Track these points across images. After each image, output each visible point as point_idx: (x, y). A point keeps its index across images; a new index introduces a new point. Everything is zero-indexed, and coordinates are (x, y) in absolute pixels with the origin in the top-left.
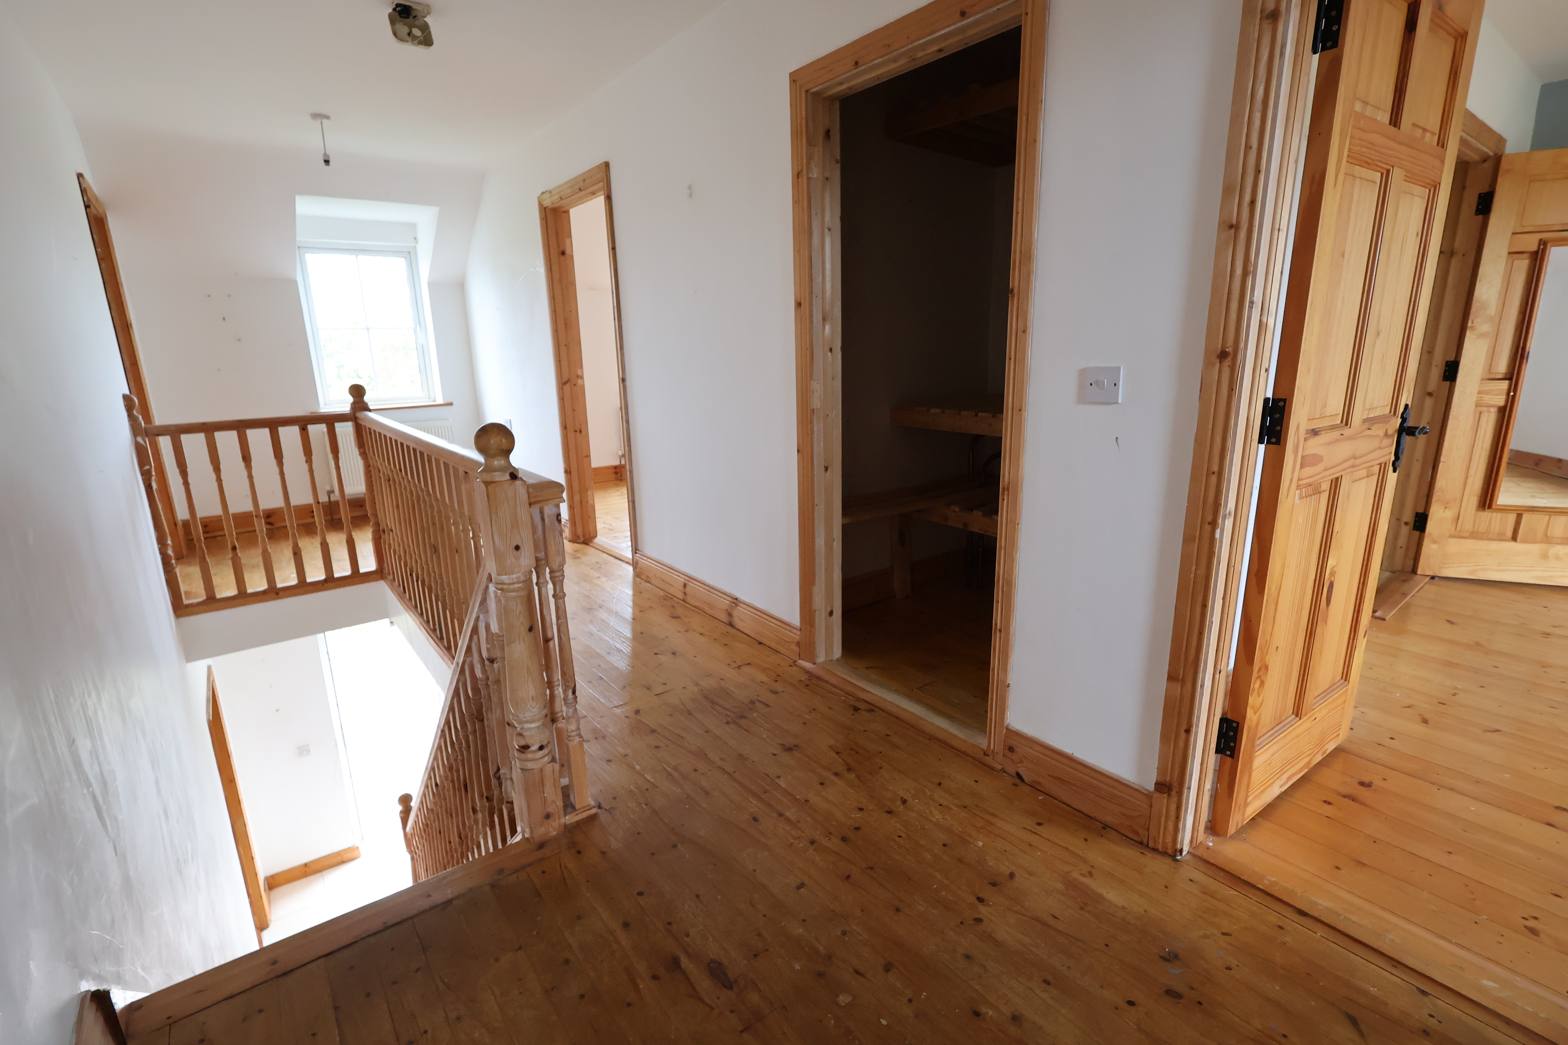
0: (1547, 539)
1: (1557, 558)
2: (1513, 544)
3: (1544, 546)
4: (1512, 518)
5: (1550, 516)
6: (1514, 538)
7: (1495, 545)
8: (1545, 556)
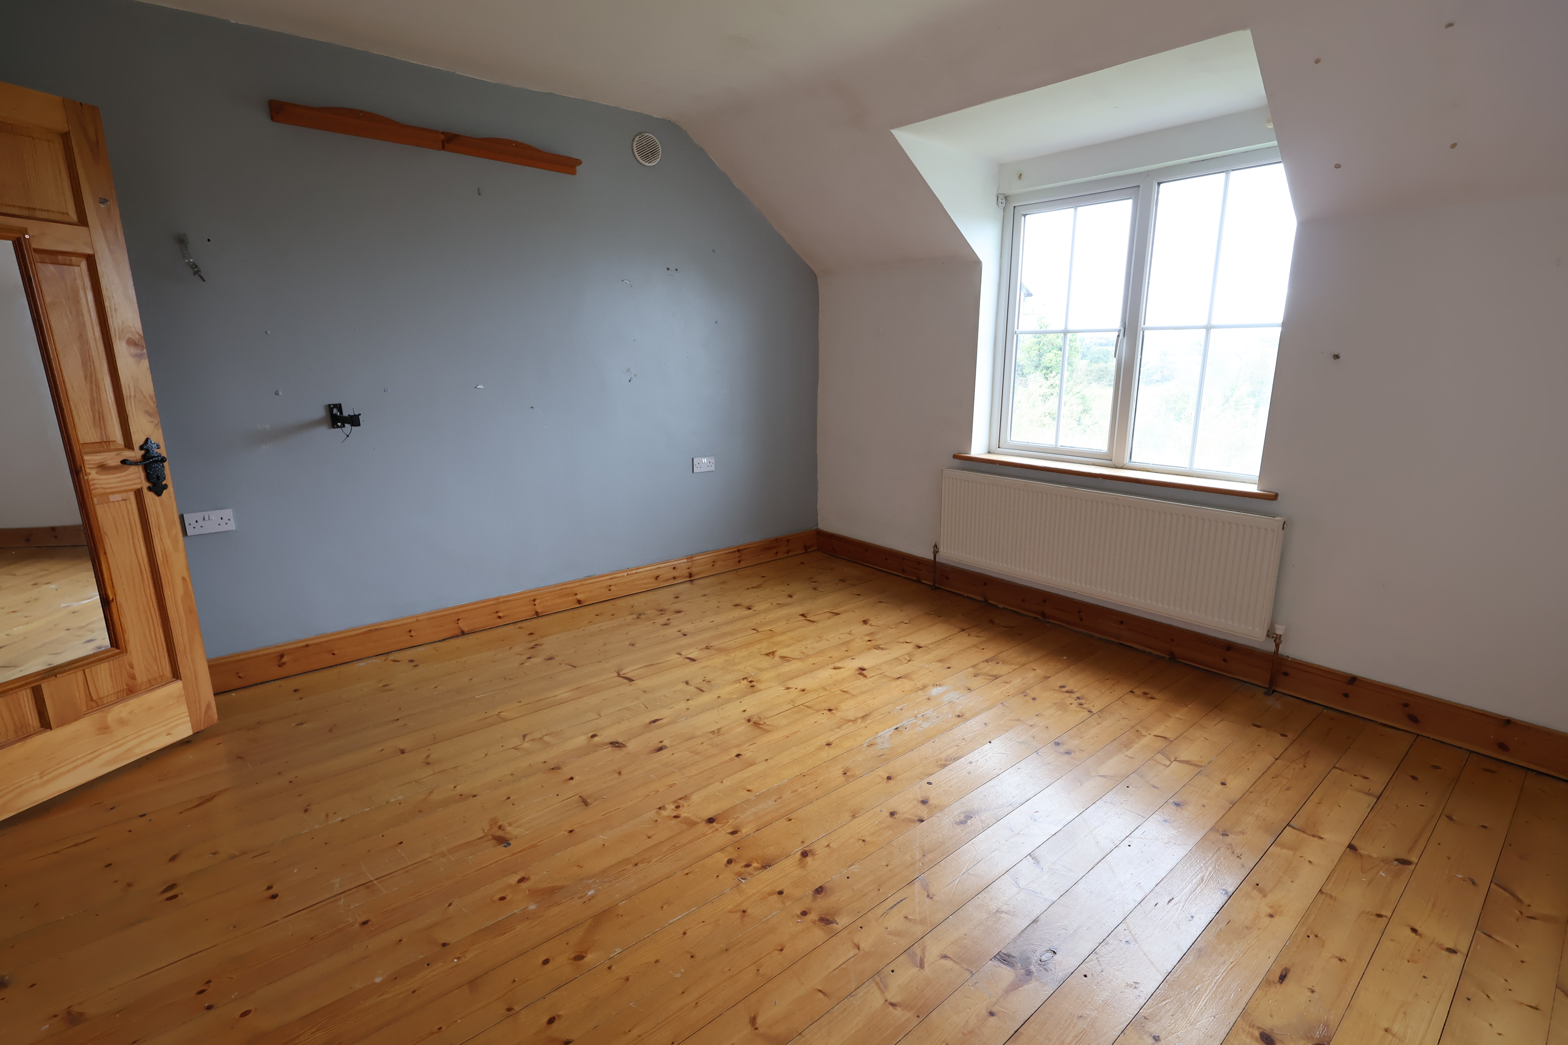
0: (95, 704)
1: (122, 722)
2: (48, 735)
3: (96, 716)
4: (26, 698)
5: (91, 669)
6: (45, 724)
7: (19, 751)
8: (104, 729)
